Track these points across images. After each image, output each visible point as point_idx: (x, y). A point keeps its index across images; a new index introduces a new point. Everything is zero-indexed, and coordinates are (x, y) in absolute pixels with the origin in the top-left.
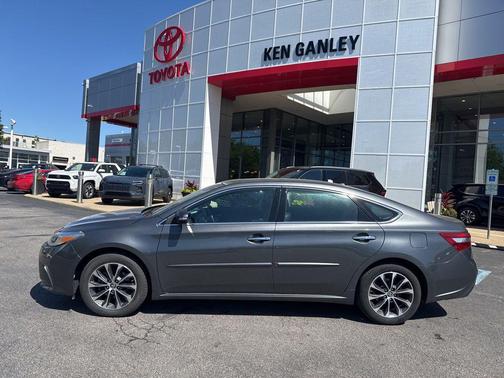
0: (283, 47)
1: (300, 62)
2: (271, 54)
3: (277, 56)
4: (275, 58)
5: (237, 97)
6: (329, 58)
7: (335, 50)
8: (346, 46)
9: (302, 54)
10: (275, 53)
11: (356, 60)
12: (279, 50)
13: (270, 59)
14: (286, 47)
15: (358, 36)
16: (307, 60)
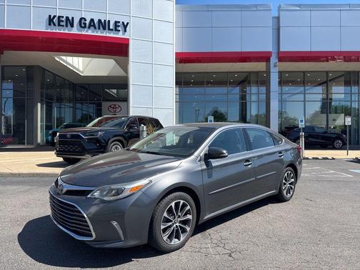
0: (67, 18)
1: (84, 33)
2: (55, 20)
3: (62, 24)
4: (59, 25)
5: (5, 52)
6: (108, 35)
7: (112, 30)
8: (120, 29)
9: (85, 27)
10: (59, 21)
11: (128, 39)
12: (64, 19)
13: (55, 25)
14: (70, 18)
15: (128, 23)
16: (90, 32)
